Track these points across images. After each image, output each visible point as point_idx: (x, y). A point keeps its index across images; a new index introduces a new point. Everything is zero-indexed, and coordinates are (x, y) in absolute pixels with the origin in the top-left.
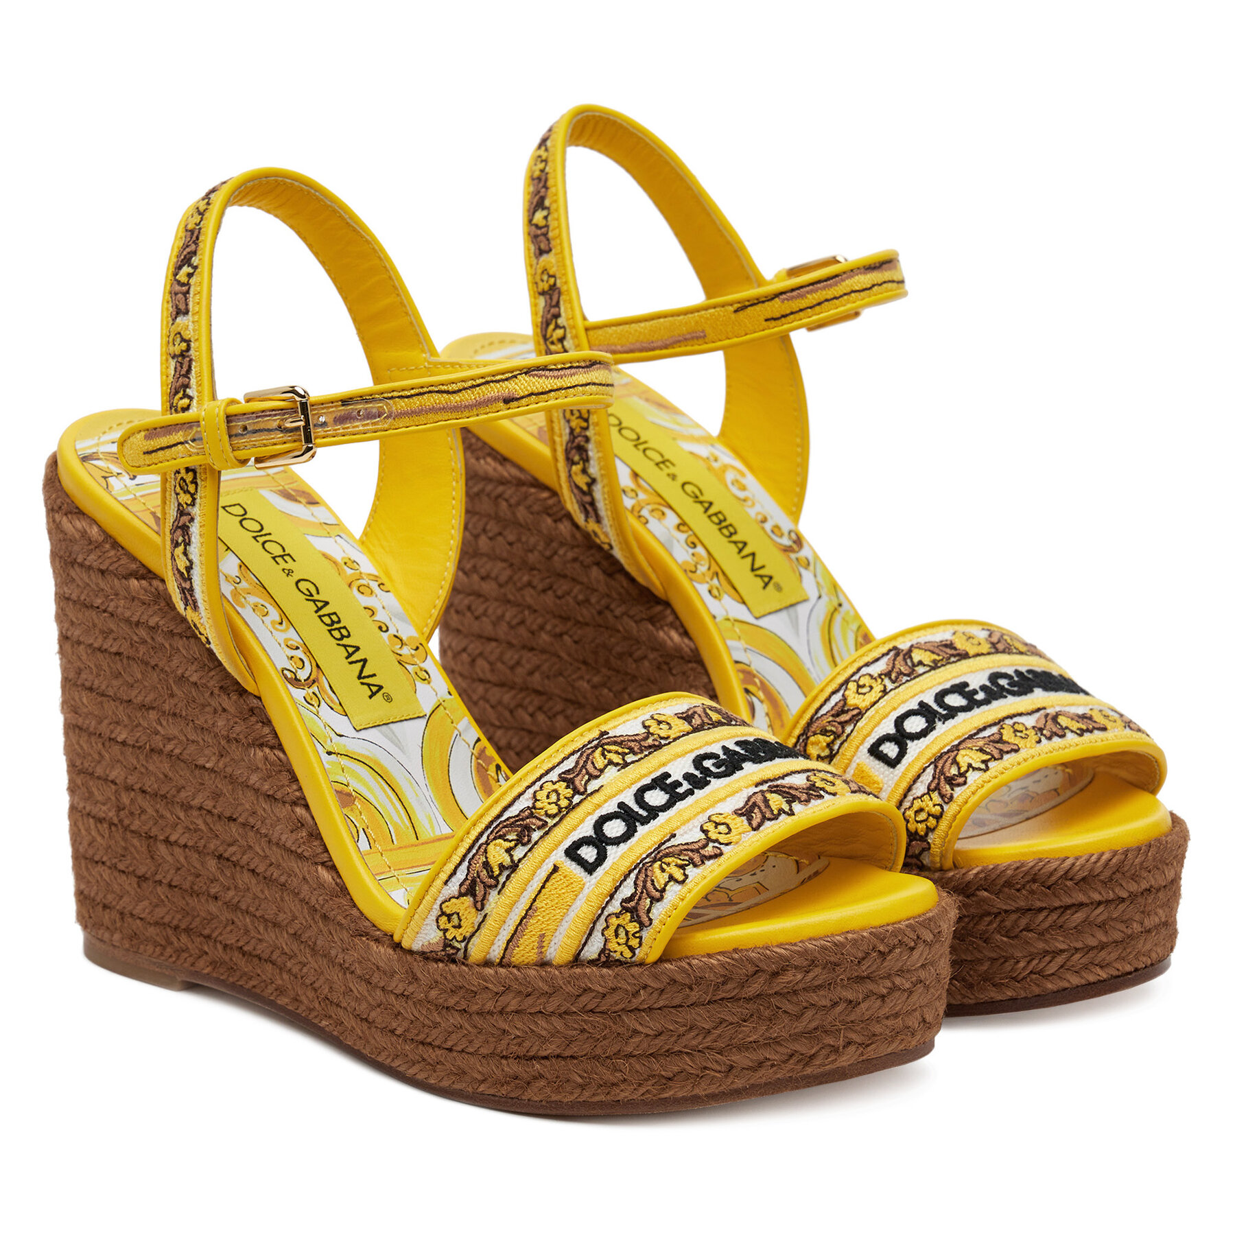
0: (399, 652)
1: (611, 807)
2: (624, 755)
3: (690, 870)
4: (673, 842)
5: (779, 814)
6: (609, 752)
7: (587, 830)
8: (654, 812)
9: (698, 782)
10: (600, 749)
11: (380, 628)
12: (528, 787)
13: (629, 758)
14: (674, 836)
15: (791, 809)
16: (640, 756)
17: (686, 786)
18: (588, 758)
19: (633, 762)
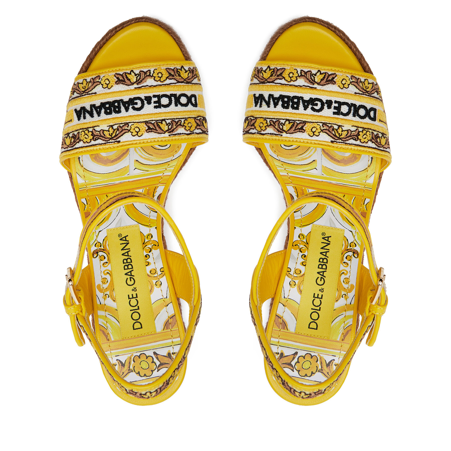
0: (305, 247)
1: (357, 118)
2: (337, 130)
3: (363, 80)
4: (357, 91)
5: (323, 73)
6: (339, 134)
7: (367, 120)
8: (350, 106)
9: (329, 103)
10: (340, 137)
11: (305, 256)
12: (365, 147)
13: (336, 127)
14: (356, 93)
15: (318, 72)
16: (333, 125)
17: (334, 105)
18: (346, 138)
19: (337, 125)
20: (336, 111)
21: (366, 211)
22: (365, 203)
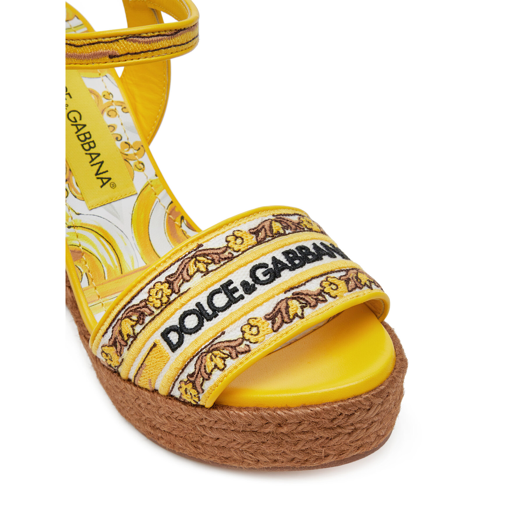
0: (127, 153)
1: (191, 306)
2: (208, 264)
3: (229, 361)
4: (223, 338)
5: (294, 318)
6: (199, 262)
7: (175, 321)
8: (216, 311)
9: (249, 289)
10: (194, 259)
11: (117, 139)
12: (148, 284)
13: (211, 267)
14: (223, 333)
15: (302, 314)
16: (218, 266)
17: (241, 292)
18: (185, 266)
19: (212, 271)
20: (230, 287)
21: (76, 263)
22: (84, 276)
